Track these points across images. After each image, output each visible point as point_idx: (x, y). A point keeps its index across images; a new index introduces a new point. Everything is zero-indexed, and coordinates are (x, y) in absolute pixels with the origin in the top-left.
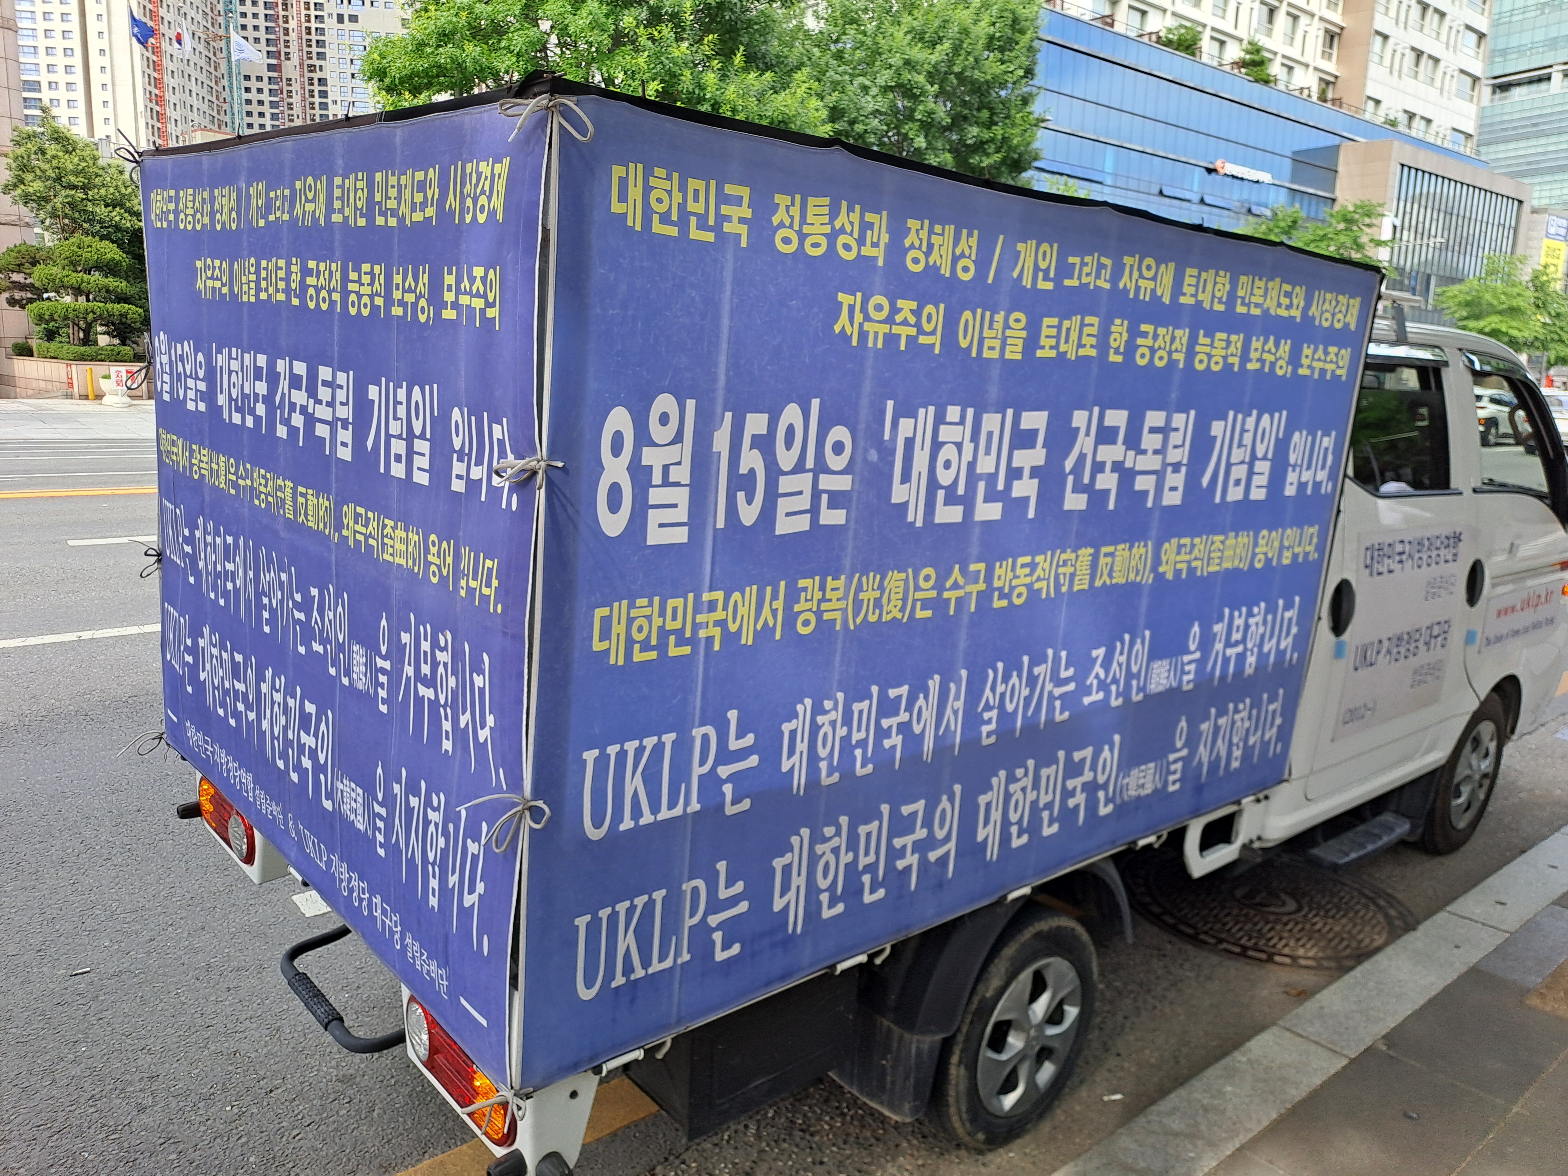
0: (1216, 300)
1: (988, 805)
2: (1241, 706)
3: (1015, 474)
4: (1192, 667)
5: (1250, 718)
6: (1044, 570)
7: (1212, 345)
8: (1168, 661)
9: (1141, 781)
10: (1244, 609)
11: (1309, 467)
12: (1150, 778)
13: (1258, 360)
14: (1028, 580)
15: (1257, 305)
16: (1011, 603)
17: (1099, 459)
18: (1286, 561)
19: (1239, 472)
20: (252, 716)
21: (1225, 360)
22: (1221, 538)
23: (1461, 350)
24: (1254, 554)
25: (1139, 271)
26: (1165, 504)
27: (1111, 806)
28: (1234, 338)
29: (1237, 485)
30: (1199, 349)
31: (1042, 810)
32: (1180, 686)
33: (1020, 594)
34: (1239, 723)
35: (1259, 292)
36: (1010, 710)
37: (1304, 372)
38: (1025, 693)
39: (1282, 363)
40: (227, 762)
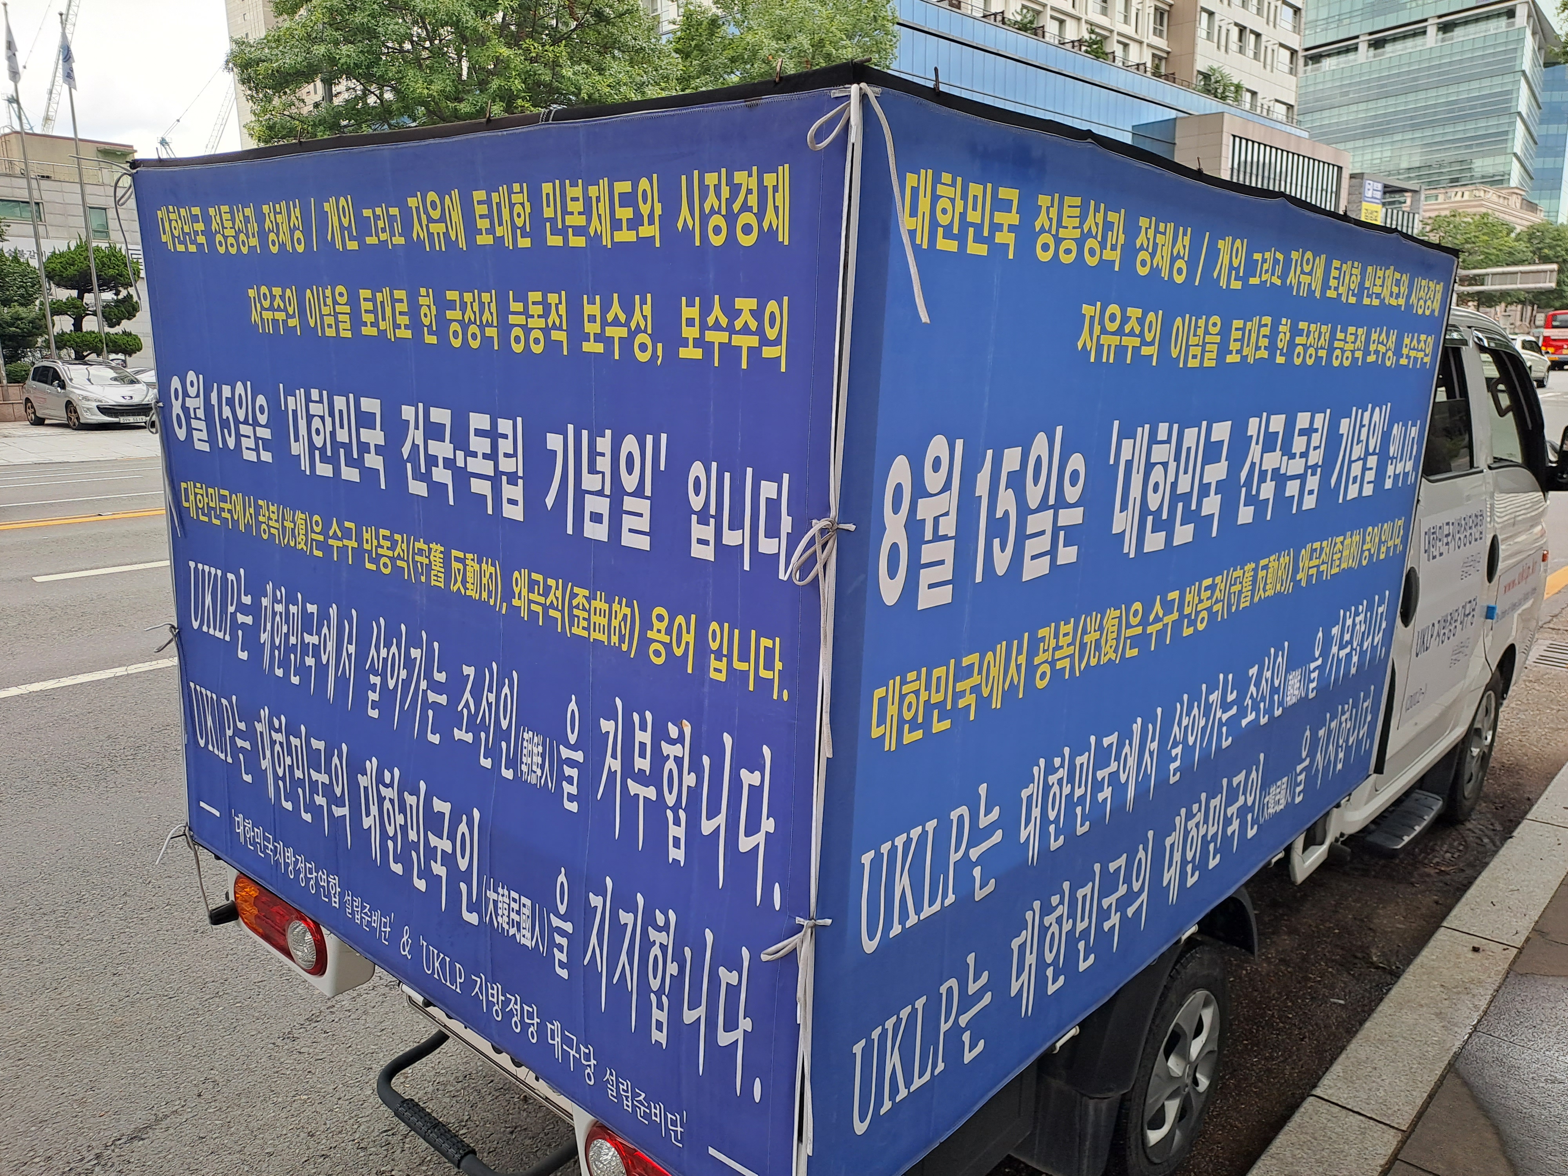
0: (1351, 292)
1: (1172, 845)
2: (1346, 706)
4: (1315, 675)
5: (1351, 719)
6: (1221, 591)
7: (1345, 340)
8: (1300, 670)
9: (1277, 799)
10: (1353, 608)
11: (1401, 460)
12: (1283, 792)
13: (1377, 352)
14: (1207, 604)
15: (1378, 296)
16: (1196, 629)
17: (1263, 468)
18: (1382, 556)
19: (1357, 469)
20: (342, 812)
21: (1353, 355)
22: (1341, 538)
23: (1470, 327)
24: (1363, 551)
25: (1301, 265)
26: (1304, 508)
27: (1256, 827)
28: (1360, 331)
29: (1354, 482)
30: (1337, 344)
31: (1209, 843)
32: (1307, 695)
33: (1203, 619)
34: (1344, 725)
35: (1379, 282)
36: (1191, 743)
37: (1403, 361)
38: (1202, 723)
39: (1390, 354)
40: (296, 862)
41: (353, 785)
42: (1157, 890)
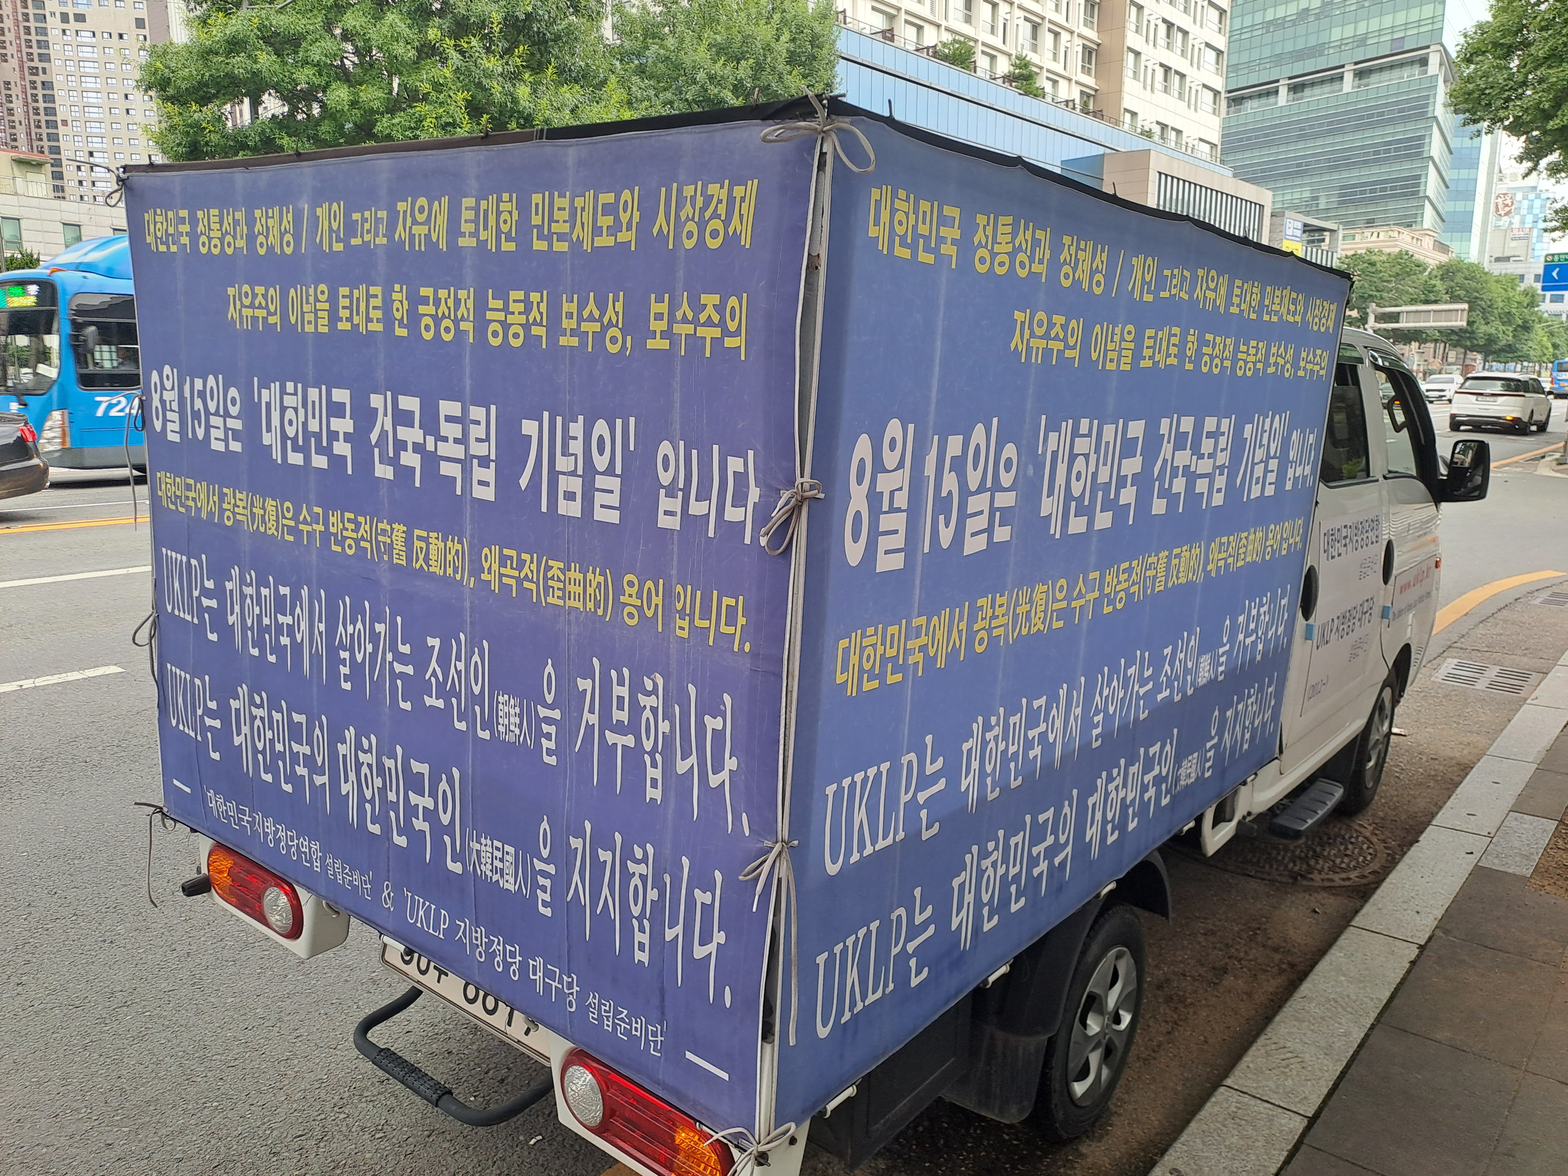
0: (1251, 309)
1: (1094, 806)
2: (1252, 691)
4: (1223, 659)
6: (1137, 574)
7: (1247, 353)
8: (1210, 655)
9: (1188, 771)
10: (1257, 600)
14: (1125, 585)
16: (1115, 608)
17: (1175, 465)
18: (1284, 552)
19: (1259, 471)
20: (322, 780)
21: (1255, 366)
22: (1246, 534)
23: (1366, 347)
24: (1266, 547)
25: (1207, 282)
26: (1213, 505)
27: (1169, 796)
28: (1261, 345)
29: (1257, 483)
30: (1240, 356)
31: (1128, 807)
32: (1216, 677)
33: (1121, 599)
34: (1250, 708)
35: (1277, 300)
36: (1111, 712)
37: (1301, 373)
38: (1121, 695)
39: (1288, 366)
40: (276, 831)
41: (333, 754)
42: (1081, 847)
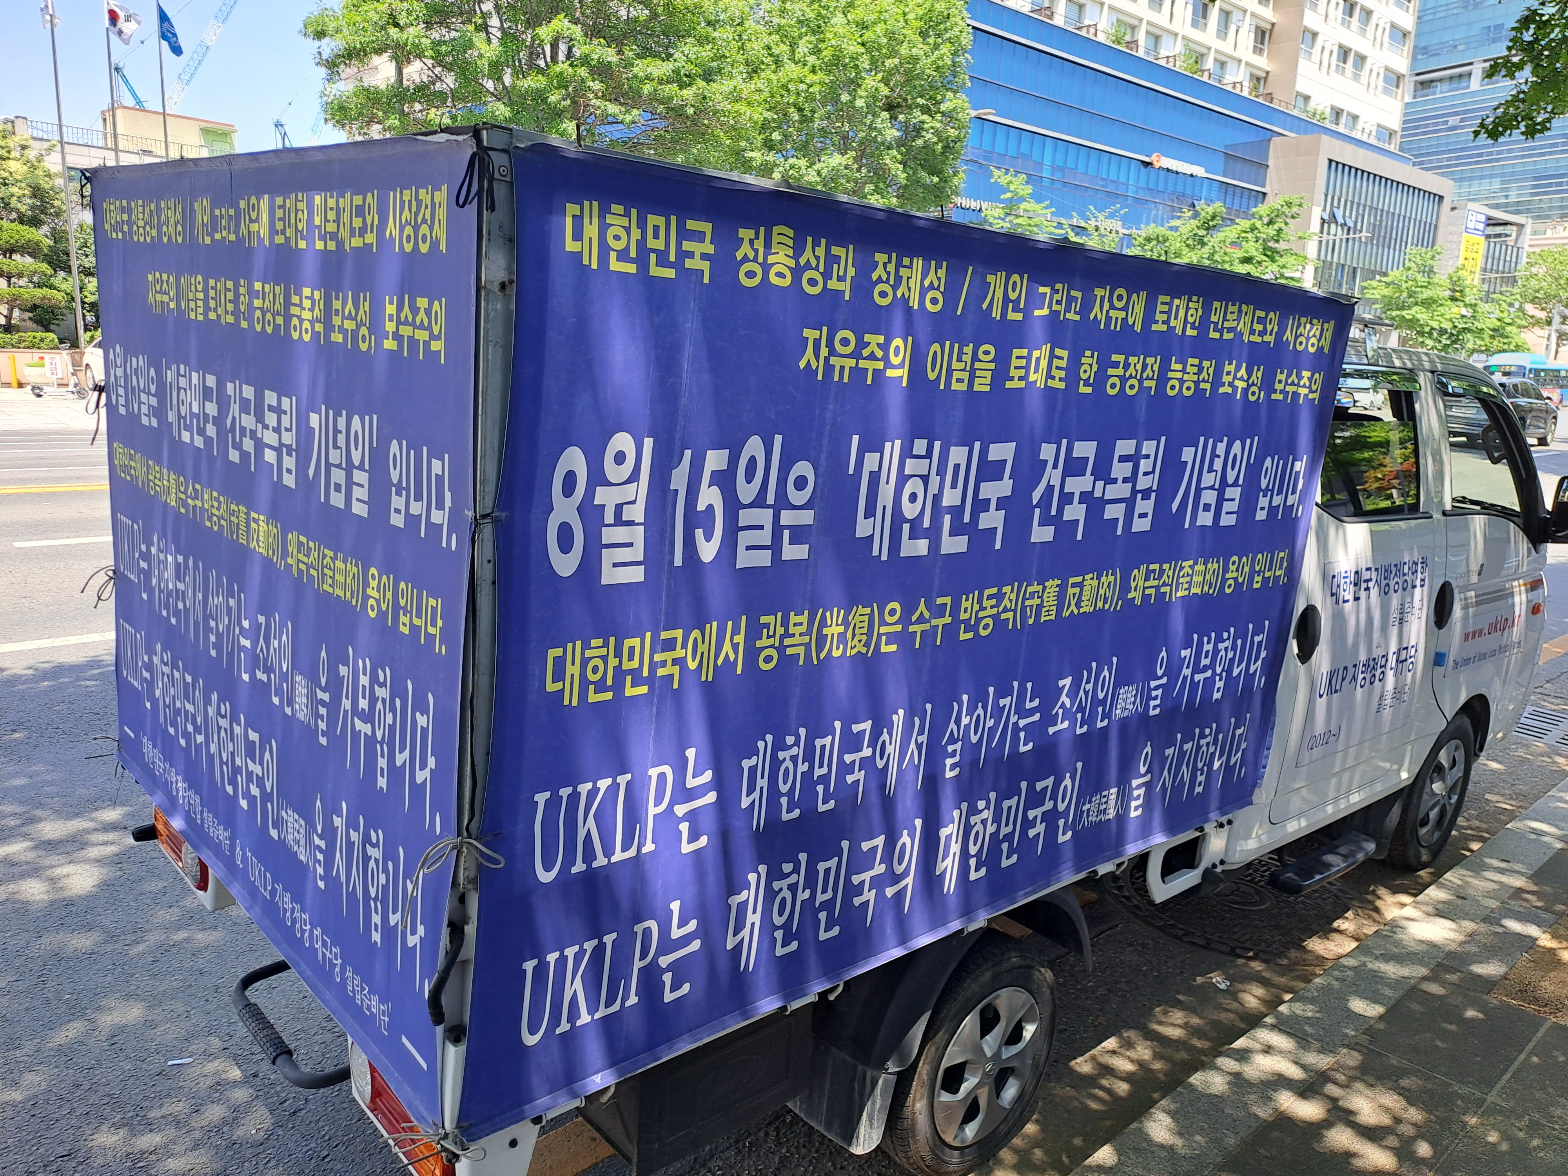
1: (948, 838)
2: (1208, 730)
3: (981, 505)
4: (1159, 692)
5: (1215, 742)
6: (1011, 601)
7: (1184, 371)
8: (1135, 686)
9: (1103, 807)
10: (1213, 635)
11: (1279, 493)
12: (1111, 804)
13: (1230, 385)
14: (992, 611)
15: (1230, 330)
16: (977, 635)
17: (1066, 490)
18: (1256, 586)
19: (1209, 497)
20: (200, 739)
21: (1196, 386)
22: (1191, 563)
24: (1224, 580)
25: (1110, 301)
26: (1134, 531)
27: (1070, 833)
28: (1206, 363)
29: (1206, 510)
30: (1170, 375)
31: (1002, 842)
32: (1147, 711)
33: (986, 627)
34: (1205, 748)
35: (1231, 318)
36: (974, 741)
37: (1277, 397)
38: (990, 723)
39: (1254, 389)
40: (177, 782)
41: (206, 715)
42: (927, 878)
